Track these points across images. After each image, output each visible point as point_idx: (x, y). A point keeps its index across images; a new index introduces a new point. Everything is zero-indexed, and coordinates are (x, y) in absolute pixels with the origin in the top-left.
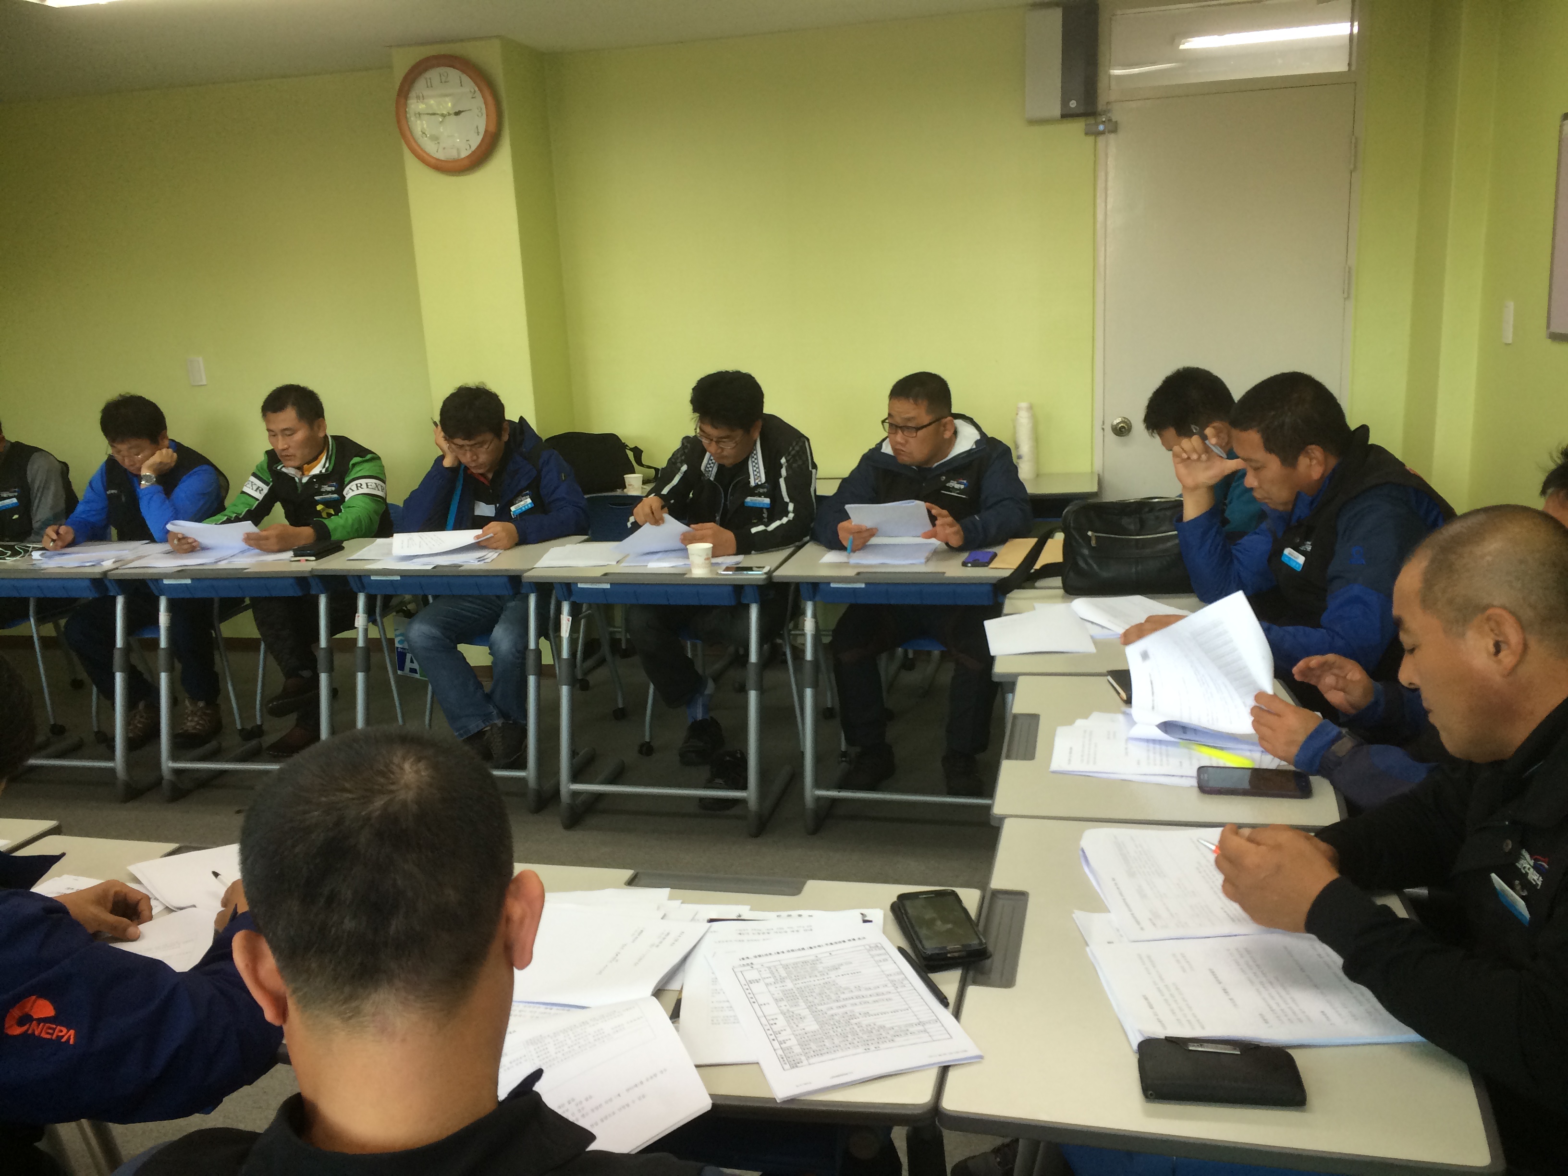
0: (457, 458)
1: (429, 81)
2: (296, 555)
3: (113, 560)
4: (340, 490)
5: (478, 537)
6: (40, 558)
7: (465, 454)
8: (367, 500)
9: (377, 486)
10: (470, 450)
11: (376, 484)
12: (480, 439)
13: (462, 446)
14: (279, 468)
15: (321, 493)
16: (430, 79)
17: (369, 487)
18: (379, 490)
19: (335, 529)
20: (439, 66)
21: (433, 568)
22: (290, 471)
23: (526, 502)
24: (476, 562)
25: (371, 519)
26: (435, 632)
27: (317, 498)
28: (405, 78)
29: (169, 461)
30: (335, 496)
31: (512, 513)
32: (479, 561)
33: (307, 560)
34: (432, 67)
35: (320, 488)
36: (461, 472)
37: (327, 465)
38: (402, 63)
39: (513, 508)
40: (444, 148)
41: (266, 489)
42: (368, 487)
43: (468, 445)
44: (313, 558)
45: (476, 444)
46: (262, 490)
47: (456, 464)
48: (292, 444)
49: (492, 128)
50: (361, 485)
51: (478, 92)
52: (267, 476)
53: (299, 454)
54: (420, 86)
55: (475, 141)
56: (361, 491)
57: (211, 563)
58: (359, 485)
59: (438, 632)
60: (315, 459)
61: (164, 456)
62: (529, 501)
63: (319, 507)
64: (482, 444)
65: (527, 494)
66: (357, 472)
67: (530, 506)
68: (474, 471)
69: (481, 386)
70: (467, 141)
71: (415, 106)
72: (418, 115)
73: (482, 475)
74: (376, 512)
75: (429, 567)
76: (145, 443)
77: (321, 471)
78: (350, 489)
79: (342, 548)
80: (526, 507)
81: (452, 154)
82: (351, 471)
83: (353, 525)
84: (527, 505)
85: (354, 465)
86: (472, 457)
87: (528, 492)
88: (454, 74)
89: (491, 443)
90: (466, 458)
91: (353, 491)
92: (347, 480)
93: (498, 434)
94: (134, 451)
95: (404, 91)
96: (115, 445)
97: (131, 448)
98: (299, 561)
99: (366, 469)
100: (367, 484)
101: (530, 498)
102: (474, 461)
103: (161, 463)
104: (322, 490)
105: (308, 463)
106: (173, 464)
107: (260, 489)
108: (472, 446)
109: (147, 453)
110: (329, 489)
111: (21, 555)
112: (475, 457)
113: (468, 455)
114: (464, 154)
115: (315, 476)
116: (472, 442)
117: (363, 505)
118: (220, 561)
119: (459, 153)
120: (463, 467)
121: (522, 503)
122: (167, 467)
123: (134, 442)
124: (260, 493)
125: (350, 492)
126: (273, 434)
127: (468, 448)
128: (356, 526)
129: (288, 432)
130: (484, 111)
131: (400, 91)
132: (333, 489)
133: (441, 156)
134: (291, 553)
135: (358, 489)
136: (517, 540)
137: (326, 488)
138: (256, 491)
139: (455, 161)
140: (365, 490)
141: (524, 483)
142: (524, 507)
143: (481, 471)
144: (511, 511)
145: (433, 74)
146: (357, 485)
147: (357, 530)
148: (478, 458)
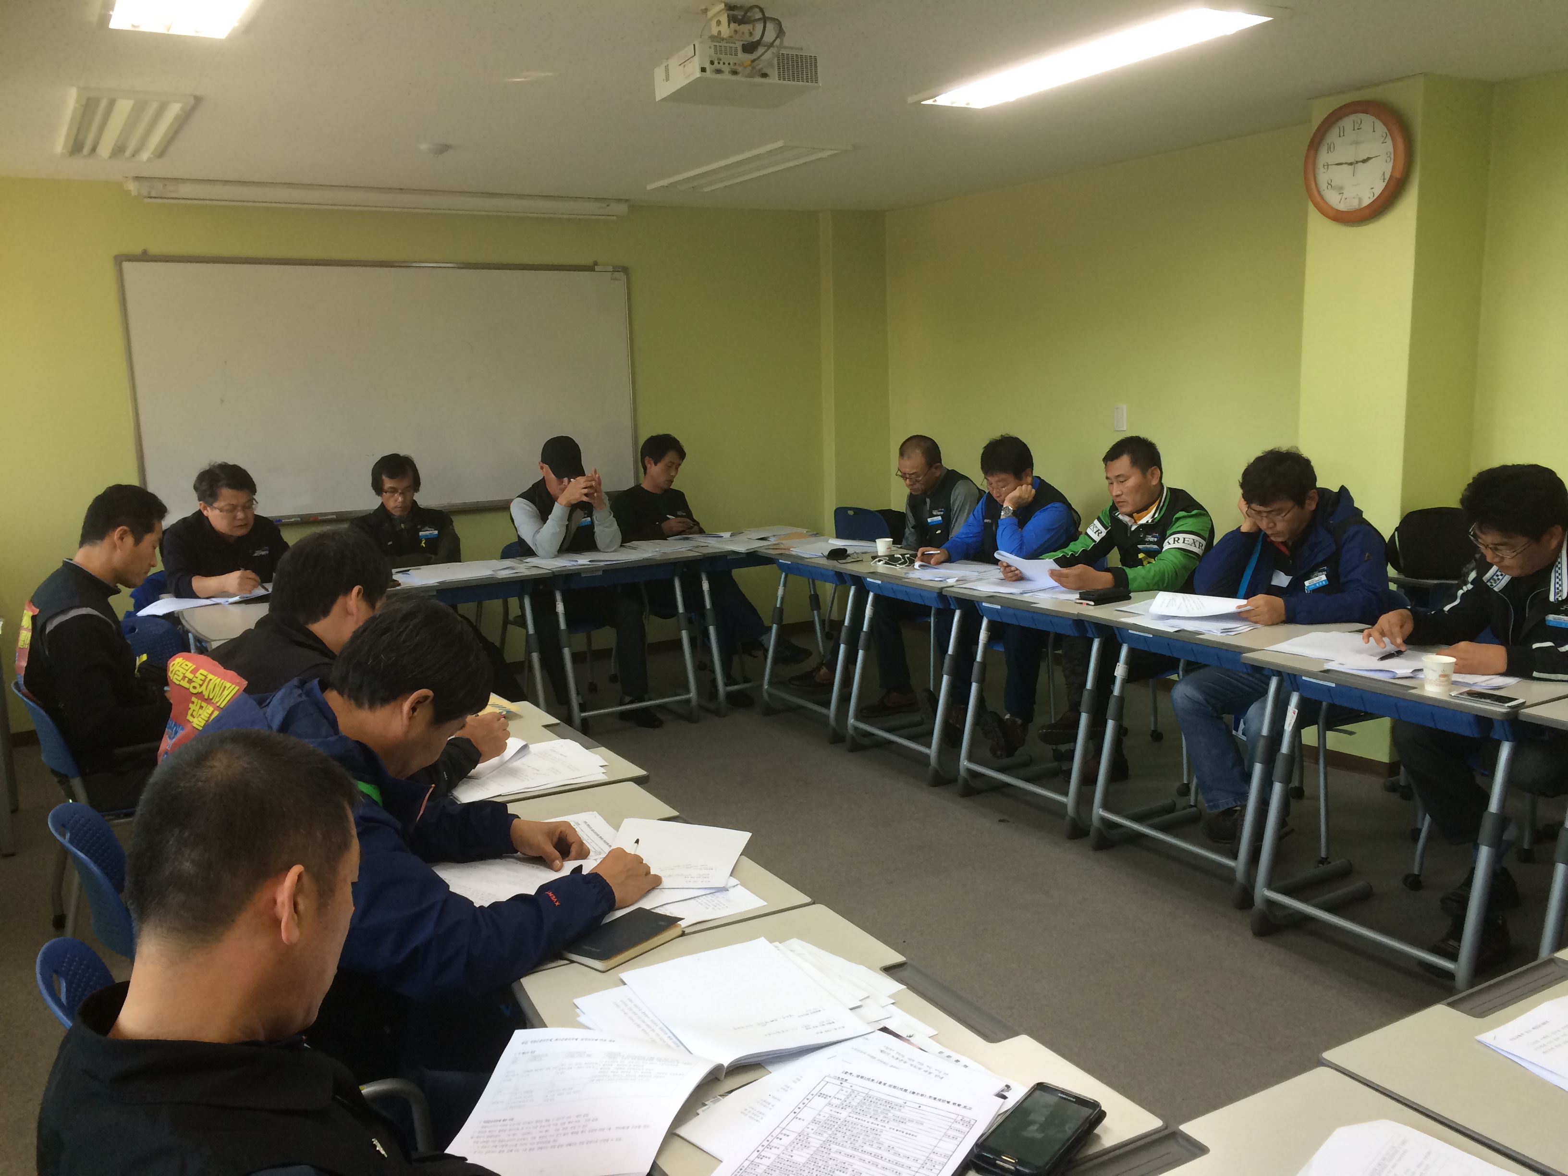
0: (1255, 524)
1: (1342, 129)
2: (1081, 598)
3: (957, 579)
4: (1160, 543)
5: (1239, 607)
6: (918, 568)
7: (1262, 520)
8: (1179, 554)
9: (1194, 542)
10: (1266, 517)
11: (1194, 540)
12: (1277, 506)
13: (1259, 512)
14: (1116, 515)
15: (1144, 543)
16: (1343, 127)
17: (1186, 542)
18: (1195, 546)
19: (1135, 579)
20: (1355, 112)
21: (1176, 632)
22: (1126, 519)
23: (1321, 579)
24: (1219, 632)
25: (1177, 574)
26: (1197, 696)
27: (1140, 546)
28: (1318, 129)
29: (1026, 496)
30: (1155, 547)
31: (1306, 588)
32: (1222, 632)
33: (1087, 604)
34: (1347, 115)
35: (1145, 537)
36: (1261, 538)
37: (1156, 516)
38: (1320, 113)
39: (1307, 583)
40: (1346, 199)
41: (1104, 532)
42: (1184, 542)
43: (1265, 512)
44: (1092, 603)
45: (1271, 511)
46: (1101, 533)
47: (1254, 530)
48: (1125, 491)
49: (1398, 175)
50: (1179, 539)
51: (1389, 137)
52: (1107, 521)
53: (1130, 499)
54: (1333, 136)
55: (1379, 187)
56: (1177, 545)
57: (1017, 594)
58: (1176, 539)
59: (1200, 697)
60: (1145, 508)
61: (1024, 491)
62: (1324, 577)
63: (1141, 556)
64: (1279, 511)
65: (1324, 570)
66: (1178, 527)
67: (1324, 583)
68: (1273, 538)
69: (1293, 450)
70: (1372, 188)
71: (1324, 157)
72: (1326, 167)
73: (1282, 543)
74: (1185, 567)
75: (1172, 630)
76: (1010, 478)
77: (1147, 522)
78: (1168, 542)
79: (1130, 598)
80: (1321, 584)
81: (1354, 204)
82: (1174, 525)
83: (1154, 577)
84: (1322, 582)
85: (1178, 519)
86: (1268, 524)
87: (1325, 568)
88: (1368, 121)
89: (1289, 512)
90: (1263, 525)
91: (1170, 544)
92: (1169, 532)
93: (1300, 501)
94: (1001, 484)
95: (1316, 143)
96: (989, 478)
97: (999, 481)
98: (1081, 603)
99: (1189, 523)
100: (1184, 539)
101: (1326, 575)
102: (1271, 528)
103: (1020, 497)
104: (1147, 540)
105: (1138, 512)
106: (1030, 499)
107: (1100, 532)
108: (1268, 512)
109: (1011, 486)
110: (1152, 539)
111: (906, 565)
112: (1271, 525)
113: (1265, 521)
114: (1366, 202)
115: (1142, 526)
116: (1269, 509)
117: (1175, 560)
118: (1026, 593)
119: (1360, 200)
120: (1262, 533)
121: (1317, 579)
122: (1025, 501)
123: (1003, 476)
124: (1098, 535)
125: (1169, 544)
126: (1111, 482)
127: (1265, 515)
128: (1157, 579)
129: (1121, 479)
130: (1392, 156)
131: (1312, 141)
132: (1156, 539)
133: (1342, 207)
134: (1078, 596)
135: (1174, 543)
136: (1283, 618)
137: (1150, 538)
138: (1095, 533)
139: (1356, 211)
140: (1180, 545)
141: (1320, 559)
142: (1318, 583)
143: (1280, 539)
144: (1305, 585)
145: (1347, 122)
146: (1174, 538)
147: (1157, 583)
148: (1275, 525)
